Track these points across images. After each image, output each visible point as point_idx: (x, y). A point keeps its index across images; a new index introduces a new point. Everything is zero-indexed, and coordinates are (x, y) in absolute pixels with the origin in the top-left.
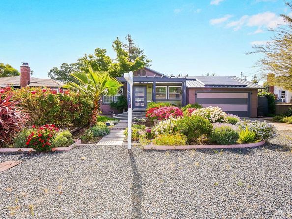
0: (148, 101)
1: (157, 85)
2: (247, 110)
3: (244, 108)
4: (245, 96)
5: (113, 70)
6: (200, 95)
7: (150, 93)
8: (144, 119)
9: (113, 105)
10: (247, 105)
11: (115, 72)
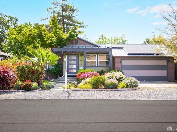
0: (80, 68)
1: (87, 53)
2: (166, 75)
3: (163, 73)
4: (164, 63)
5: (50, 42)
6: (125, 63)
7: (82, 61)
8: (75, 82)
9: (48, 71)
10: (166, 71)
11: (52, 43)
